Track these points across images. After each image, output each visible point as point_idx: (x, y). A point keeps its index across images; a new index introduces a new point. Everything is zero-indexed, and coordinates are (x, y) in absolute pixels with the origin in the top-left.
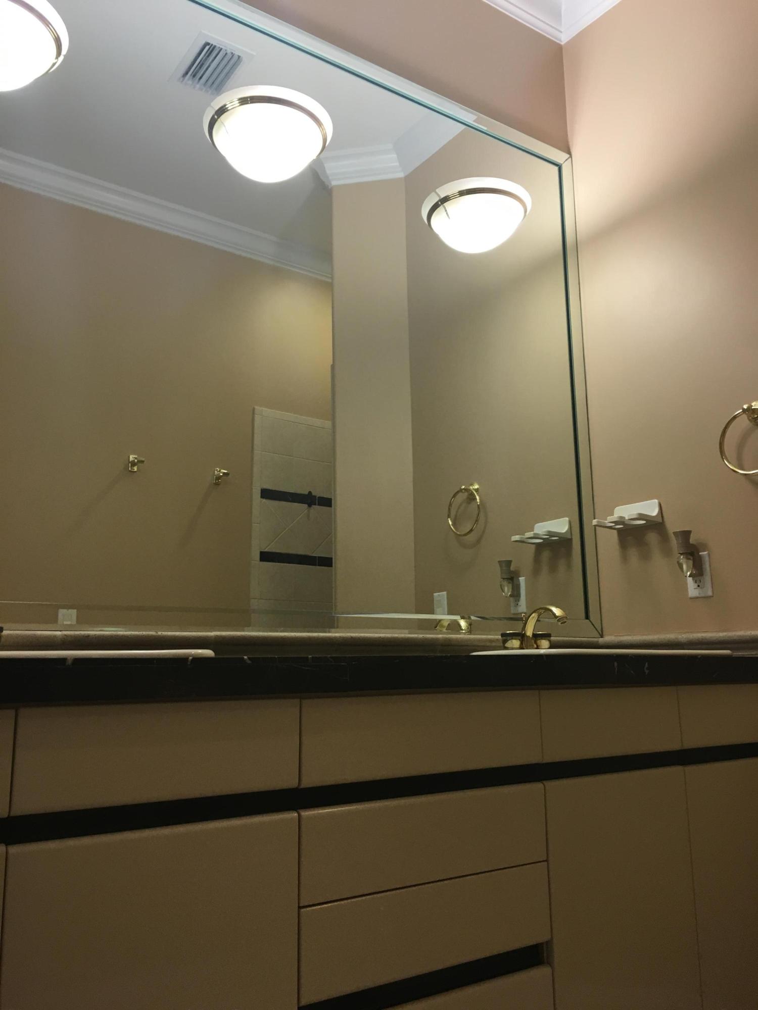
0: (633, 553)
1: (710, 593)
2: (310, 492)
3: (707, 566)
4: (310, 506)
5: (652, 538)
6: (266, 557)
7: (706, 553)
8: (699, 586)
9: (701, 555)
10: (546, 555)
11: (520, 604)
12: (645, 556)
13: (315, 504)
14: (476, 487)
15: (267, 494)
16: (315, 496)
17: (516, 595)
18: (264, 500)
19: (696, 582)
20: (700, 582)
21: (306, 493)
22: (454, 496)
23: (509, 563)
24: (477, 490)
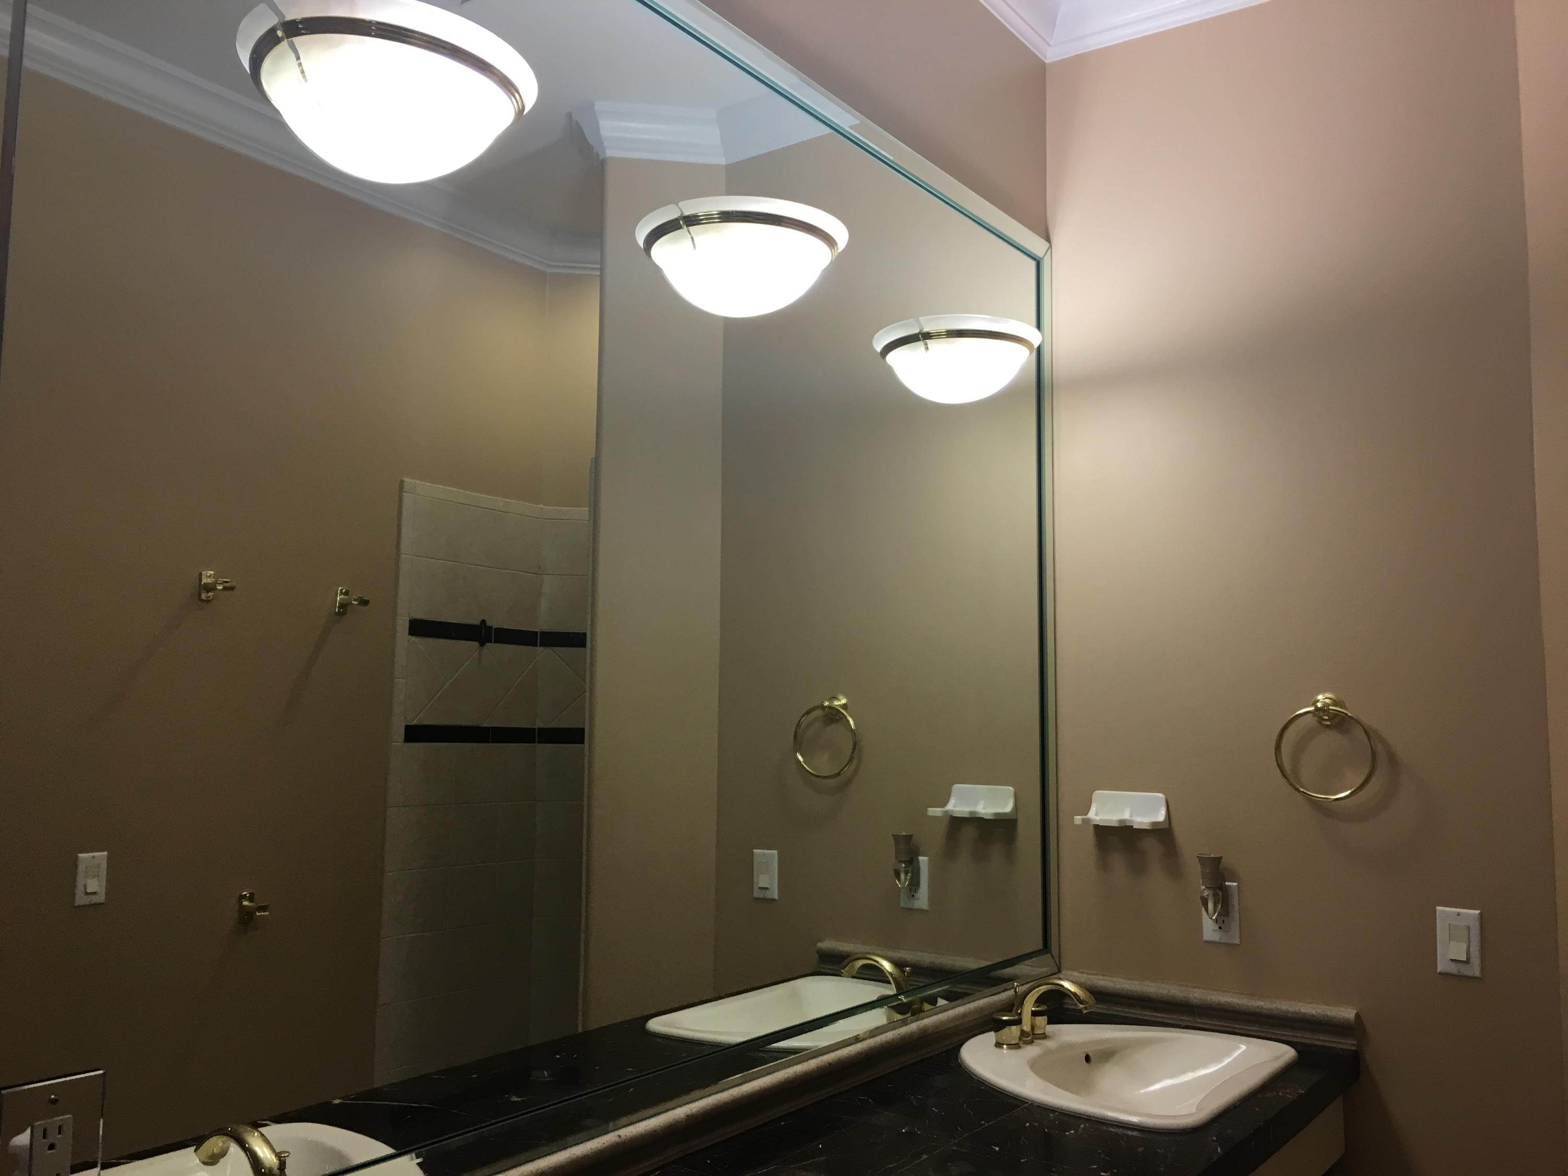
0: (1118, 861)
1: (1237, 941)
2: (483, 622)
3: (1235, 901)
4: (482, 644)
5: (1152, 847)
6: (414, 734)
7: (1235, 884)
8: (1220, 928)
9: (1226, 886)
10: (969, 833)
11: (917, 895)
12: (1138, 868)
13: (491, 642)
14: (844, 701)
15: (419, 628)
16: (491, 628)
17: (914, 884)
18: (413, 639)
19: (1217, 922)
20: (1223, 922)
21: (477, 622)
22: (808, 713)
23: (909, 838)
24: (844, 706)
